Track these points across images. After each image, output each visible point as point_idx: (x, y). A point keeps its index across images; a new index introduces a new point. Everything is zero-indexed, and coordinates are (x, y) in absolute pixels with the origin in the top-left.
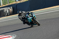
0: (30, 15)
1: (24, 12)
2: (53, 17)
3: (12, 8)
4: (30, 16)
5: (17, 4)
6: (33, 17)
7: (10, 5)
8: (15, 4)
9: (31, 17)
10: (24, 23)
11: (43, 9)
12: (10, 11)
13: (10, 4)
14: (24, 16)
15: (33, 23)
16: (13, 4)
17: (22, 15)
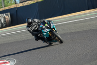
0: (46, 25)
1: (37, 20)
2: (77, 30)
3: (9, 15)
4: (46, 27)
5: (17, 8)
6: (50, 28)
7: (7, 10)
8: (15, 8)
9: (48, 28)
10: (37, 38)
11: (60, 17)
12: (6, 20)
13: (7, 8)
14: (37, 26)
15: (51, 39)
16: (12, 9)
17: (34, 25)
